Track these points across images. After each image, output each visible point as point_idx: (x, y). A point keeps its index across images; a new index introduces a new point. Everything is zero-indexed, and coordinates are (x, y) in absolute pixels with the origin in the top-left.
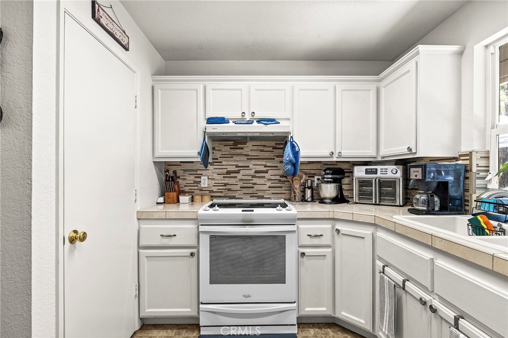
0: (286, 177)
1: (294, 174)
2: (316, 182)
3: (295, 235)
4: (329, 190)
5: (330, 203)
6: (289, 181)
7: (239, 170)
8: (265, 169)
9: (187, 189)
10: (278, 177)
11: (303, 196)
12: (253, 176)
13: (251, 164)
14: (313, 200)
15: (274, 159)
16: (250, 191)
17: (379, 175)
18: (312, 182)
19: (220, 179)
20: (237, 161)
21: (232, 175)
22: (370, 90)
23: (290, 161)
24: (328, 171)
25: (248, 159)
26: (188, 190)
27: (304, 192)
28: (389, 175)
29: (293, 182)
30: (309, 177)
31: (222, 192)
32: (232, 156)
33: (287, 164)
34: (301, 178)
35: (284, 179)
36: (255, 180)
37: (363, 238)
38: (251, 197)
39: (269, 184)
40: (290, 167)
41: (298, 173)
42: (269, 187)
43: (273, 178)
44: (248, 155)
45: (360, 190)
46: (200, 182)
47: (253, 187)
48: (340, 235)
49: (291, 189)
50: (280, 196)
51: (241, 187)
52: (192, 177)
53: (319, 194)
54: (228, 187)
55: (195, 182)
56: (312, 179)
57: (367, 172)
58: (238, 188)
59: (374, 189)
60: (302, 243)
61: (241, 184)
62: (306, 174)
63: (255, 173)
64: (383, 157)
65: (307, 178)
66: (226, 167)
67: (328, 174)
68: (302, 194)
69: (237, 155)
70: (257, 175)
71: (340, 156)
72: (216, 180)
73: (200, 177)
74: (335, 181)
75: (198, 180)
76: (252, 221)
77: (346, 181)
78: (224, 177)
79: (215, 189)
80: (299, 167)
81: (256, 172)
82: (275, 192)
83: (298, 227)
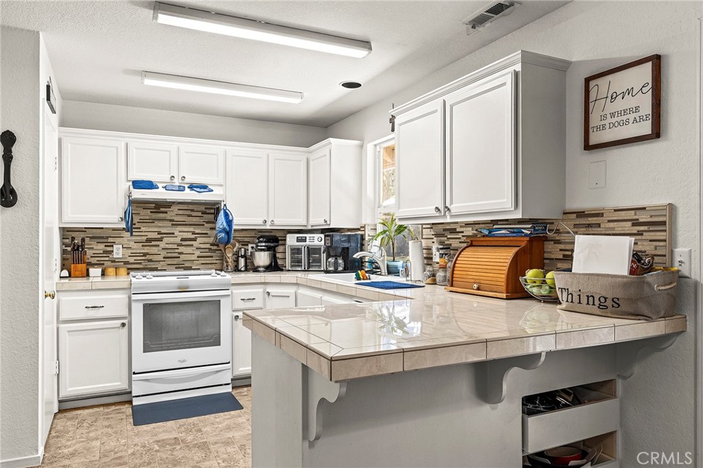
0: (218, 245)
1: (228, 242)
2: (250, 250)
3: (229, 299)
4: (262, 258)
5: (264, 271)
6: (221, 250)
7: (162, 238)
8: (193, 236)
9: (94, 260)
10: (208, 246)
11: (236, 266)
12: (179, 245)
13: (176, 230)
14: (246, 270)
15: (203, 225)
16: (175, 261)
18: (246, 250)
19: (138, 248)
20: (160, 227)
21: (153, 243)
22: (300, 161)
23: (224, 229)
24: (261, 239)
25: (172, 225)
26: (96, 262)
27: (237, 261)
28: (316, 243)
29: (225, 250)
30: (242, 245)
31: (140, 263)
32: (153, 221)
33: (220, 232)
34: (234, 246)
35: (215, 248)
36: (181, 249)
37: (288, 297)
38: (176, 268)
39: (198, 253)
40: (223, 235)
41: (232, 241)
42: (198, 257)
43: (202, 246)
44: (173, 220)
45: (292, 258)
46: (113, 251)
47: (179, 257)
48: (270, 297)
49: (223, 258)
50: (210, 266)
51: (164, 258)
52: (102, 246)
53: (252, 263)
54: (148, 257)
55: (105, 252)
56: (246, 247)
57: (299, 240)
58: (160, 258)
59: (304, 256)
60: (236, 307)
61: (164, 253)
62: (239, 242)
63: (181, 240)
64: (312, 226)
65: (241, 246)
66: (146, 234)
67: (261, 242)
68: (235, 263)
69: (159, 220)
70: (184, 243)
71: (272, 225)
72: (134, 249)
73: (113, 246)
74: (268, 249)
75: (109, 249)
76: (187, 288)
77: (280, 249)
78: (143, 246)
79: (132, 260)
80: (233, 234)
81: (183, 240)
82: (205, 262)
83: (232, 292)
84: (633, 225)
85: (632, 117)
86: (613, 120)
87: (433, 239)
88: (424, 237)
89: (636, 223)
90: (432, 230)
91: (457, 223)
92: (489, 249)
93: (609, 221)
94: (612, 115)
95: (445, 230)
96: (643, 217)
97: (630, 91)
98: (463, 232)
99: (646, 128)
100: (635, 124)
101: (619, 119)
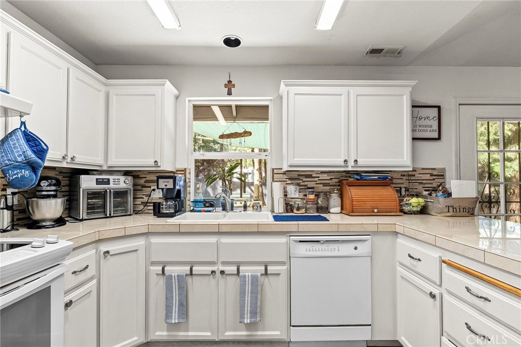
14: (13, 228)
17: (112, 185)
28: (122, 186)
37: (136, 251)
45: (88, 204)
48: (111, 256)
57: (98, 182)
84: (431, 176)
85: (429, 129)
86: (421, 128)
87: (286, 181)
88: (275, 180)
89: (432, 175)
90: (285, 175)
91: (313, 171)
92: (366, 187)
93: (419, 174)
94: (420, 126)
95: (299, 175)
96: (435, 173)
97: (428, 118)
98: (319, 177)
99: (436, 135)
100: (430, 132)
101: (423, 129)
